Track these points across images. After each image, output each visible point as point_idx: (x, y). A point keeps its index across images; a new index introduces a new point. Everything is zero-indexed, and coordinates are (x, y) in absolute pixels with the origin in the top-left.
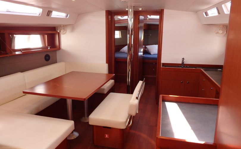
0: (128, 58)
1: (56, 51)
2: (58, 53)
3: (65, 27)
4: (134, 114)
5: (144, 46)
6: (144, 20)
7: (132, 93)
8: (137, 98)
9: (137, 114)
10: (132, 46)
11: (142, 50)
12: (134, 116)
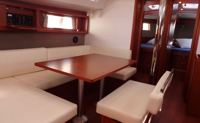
0: (155, 49)
1: (84, 34)
2: (86, 36)
3: (94, 11)
4: (154, 111)
5: (173, 39)
6: (178, 10)
7: (155, 84)
8: (162, 91)
9: (159, 112)
10: (160, 37)
11: (171, 43)
12: (154, 115)
